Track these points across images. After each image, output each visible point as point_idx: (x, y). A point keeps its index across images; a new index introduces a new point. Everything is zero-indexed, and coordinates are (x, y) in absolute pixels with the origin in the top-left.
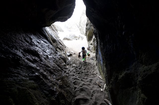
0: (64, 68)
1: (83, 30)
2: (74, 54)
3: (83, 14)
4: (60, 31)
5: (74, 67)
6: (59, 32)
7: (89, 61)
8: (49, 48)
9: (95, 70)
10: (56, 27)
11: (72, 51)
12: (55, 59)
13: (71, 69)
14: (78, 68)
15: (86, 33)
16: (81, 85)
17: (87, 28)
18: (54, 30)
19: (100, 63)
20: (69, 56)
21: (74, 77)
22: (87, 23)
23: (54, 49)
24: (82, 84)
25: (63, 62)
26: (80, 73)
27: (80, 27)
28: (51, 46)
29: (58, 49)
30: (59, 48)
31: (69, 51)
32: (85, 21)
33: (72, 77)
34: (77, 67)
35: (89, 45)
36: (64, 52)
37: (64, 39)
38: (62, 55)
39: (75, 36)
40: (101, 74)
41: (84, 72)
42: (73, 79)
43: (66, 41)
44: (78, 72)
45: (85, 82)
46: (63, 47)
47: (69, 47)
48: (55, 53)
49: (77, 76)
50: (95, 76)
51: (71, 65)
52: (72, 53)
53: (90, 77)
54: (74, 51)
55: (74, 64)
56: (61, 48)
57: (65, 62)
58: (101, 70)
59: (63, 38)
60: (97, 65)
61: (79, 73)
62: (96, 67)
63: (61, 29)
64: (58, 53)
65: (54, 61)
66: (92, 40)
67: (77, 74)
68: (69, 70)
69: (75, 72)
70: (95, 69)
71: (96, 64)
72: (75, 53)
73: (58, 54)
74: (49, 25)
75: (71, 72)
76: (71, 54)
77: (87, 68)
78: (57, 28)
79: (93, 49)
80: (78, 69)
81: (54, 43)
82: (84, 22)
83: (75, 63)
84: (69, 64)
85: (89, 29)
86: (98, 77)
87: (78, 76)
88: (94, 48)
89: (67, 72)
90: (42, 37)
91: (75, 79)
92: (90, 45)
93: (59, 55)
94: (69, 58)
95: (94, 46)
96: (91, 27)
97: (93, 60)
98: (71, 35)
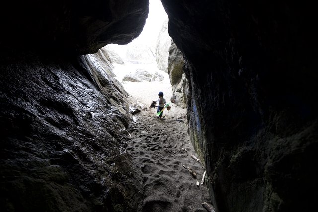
0: (124, 138)
1: (164, 62)
2: (144, 110)
3: (164, 30)
4: (118, 63)
5: (144, 136)
6: (114, 64)
7: (173, 124)
8: (94, 97)
9: (185, 143)
10: (110, 55)
11: (141, 105)
12: (105, 119)
13: (138, 140)
14: (152, 139)
15: (168, 68)
16: (156, 173)
17: (171, 57)
18: (104, 61)
19: (196, 129)
20: (134, 114)
21: (143, 157)
22: (171, 48)
23: (105, 99)
24: (159, 171)
25: (122, 125)
26: (156, 150)
27: (158, 56)
28: (98, 93)
29: (111, 99)
30: (114, 98)
31: (133, 104)
32: (167, 43)
33: (139, 157)
34: (149, 137)
35: (174, 92)
36: (125, 106)
37: (124, 80)
38: (120, 111)
39: (147, 73)
40: (196, 151)
41: (163, 147)
42: (140, 160)
43: (129, 83)
44: (151, 148)
45: (165, 167)
46: (123, 95)
47: (134, 96)
48: (106, 107)
49: (149, 156)
50: (184, 155)
51: (137, 131)
52: (140, 107)
53: (175, 158)
54: (144, 104)
55: (143, 130)
56: (118, 97)
57: (126, 126)
58: (197, 144)
59: (123, 78)
60: (189, 133)
61: (153, 150)
62: (188, 138)
63: (119, 58)
64: (112, 107)
65: (104, 123)
66: (181, 82)
67: (148, 150)
68: (134, 143)
69: (145, 148)
70: (186, 141)
71: (188, 130)
72: (146, 109)
73: (112, 110)
74: (95, 51)
75: (136, 146)
76: (139, 109)
77: (169, 138)
78: (111, 57)
79: (183, 101)
80: (151, 141)
81: (105, 86)
82: (166, 45)
84: (133, 130)
85: (175, 60)
86: (191, 157)
87: (150, 154)
88: (184, 98)
89: (130, 146)
90: (79, 74)
91: (144, 162)
92: (176, 93)
93: (114, 112)
94: (135, 118)
95: (185, 94)
96: (179, 57)
97: (181, 123)
98: (140, 71)
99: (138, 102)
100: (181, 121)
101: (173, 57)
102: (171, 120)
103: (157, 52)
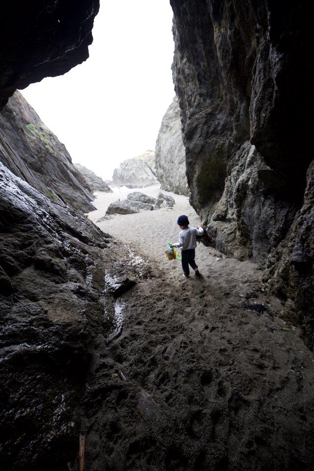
2: (145, 277)
3: (164, 130)
4: (101, 191)
6: (95, 194)
7: (241, 323)
10: (86, 178)
11: (138, 260)
15: (188, 174)
20: (117, 294)
27: (161, 171)
32: (171, 148)
35: (206, 223)
37: (108, 213)
39: (146, 198)
47: (124, 241)
52: (135, 270)
54: (145, 257)
63: (103, 182)
66: (225, 197)
72: (150, 271)
76: (132, 279)
78: (90, 183)
79: (236, 241)
82: (171, 151)
83: (154, 362)
84: (105, 391)
85: (202, 150)
88: (238, 233)
92: (213, 224)
95: (243, 223)
96: (210, 141)
97: (264, 316)
98: (134, 197)
99: (131, 255)
100: (260, 309)
101: (196, 144)
102: (226, 303)
103: (159, 165)
